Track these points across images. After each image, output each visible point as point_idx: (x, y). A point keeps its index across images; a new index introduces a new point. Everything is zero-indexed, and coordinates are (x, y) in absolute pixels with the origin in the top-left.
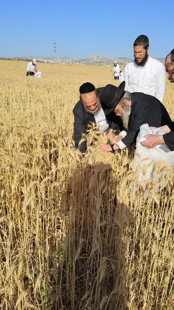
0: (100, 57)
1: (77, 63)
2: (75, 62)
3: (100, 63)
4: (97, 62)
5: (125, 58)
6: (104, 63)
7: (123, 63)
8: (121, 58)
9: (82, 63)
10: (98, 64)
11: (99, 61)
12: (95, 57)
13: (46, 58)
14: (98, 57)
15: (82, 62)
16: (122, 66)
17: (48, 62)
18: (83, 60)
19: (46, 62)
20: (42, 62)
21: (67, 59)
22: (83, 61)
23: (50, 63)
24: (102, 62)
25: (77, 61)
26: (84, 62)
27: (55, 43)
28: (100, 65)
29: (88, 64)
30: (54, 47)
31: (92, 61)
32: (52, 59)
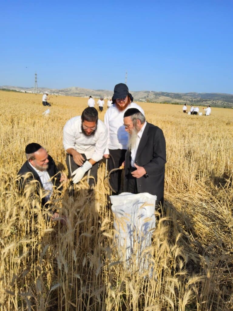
1: (55, 94)
2: (54, 92)
3: (79, 94)
4: (76, 93)
5: (102, 91)
6: (83, 94)
8: (99, 90)
9: (61, 93)
10: (77, 95)
11: (78, 92)
12: (74, 88)
13: (22, 88)
14: (77, 89)
17: (26, 92)
18: (62, 91)
19: (24, 92)
20: (19, 92)
21: (45, 89)
23: (27, 93)
24: (81, 94)
25: (56, 92)
26: (63, 93)
28: (79, 96)
29: (67, 95)
30: (36, 78)
31: (71, 92)
32: (29, 89)
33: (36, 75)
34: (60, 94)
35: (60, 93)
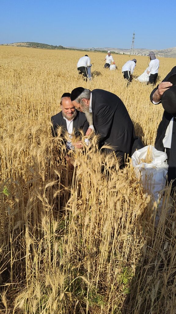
13: (122, 50)
17: (124, 53)
18: (162, 52)
19: (122, 53)
20: (117, 54)
21: (144, 50)
23: (126, 54)
26: (162, 54)
29: (166, 56)
30: (133, 38)
31: (171, 53)
32: (128, 51)
33: (134, 34)
34: (158, 56)
35: (159, 54)
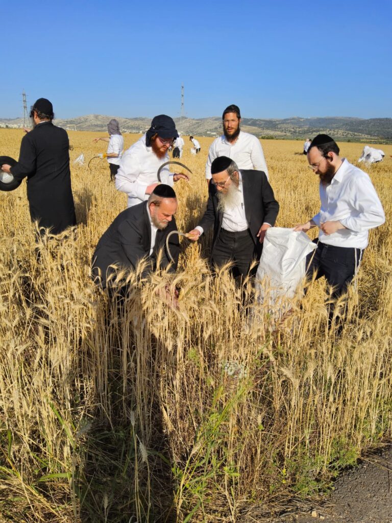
0: (100, 117)
3: (102, 126)
4: (97, 126)
7: (140, 126)
8: (136, 119)
9: (69, 127)
10: (99, 129)
11: (99, 123)
12: (92, 117)
14: (96, 117)
15: (68, 125)
16: (139, 132)
17: (7, 127)
22: (71, 123)
23: (10, 128)
26: (73, 125)
27: (24, 95)
29: (81, 129)
31: (88, 124)
32: (13, 122)
